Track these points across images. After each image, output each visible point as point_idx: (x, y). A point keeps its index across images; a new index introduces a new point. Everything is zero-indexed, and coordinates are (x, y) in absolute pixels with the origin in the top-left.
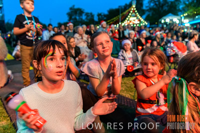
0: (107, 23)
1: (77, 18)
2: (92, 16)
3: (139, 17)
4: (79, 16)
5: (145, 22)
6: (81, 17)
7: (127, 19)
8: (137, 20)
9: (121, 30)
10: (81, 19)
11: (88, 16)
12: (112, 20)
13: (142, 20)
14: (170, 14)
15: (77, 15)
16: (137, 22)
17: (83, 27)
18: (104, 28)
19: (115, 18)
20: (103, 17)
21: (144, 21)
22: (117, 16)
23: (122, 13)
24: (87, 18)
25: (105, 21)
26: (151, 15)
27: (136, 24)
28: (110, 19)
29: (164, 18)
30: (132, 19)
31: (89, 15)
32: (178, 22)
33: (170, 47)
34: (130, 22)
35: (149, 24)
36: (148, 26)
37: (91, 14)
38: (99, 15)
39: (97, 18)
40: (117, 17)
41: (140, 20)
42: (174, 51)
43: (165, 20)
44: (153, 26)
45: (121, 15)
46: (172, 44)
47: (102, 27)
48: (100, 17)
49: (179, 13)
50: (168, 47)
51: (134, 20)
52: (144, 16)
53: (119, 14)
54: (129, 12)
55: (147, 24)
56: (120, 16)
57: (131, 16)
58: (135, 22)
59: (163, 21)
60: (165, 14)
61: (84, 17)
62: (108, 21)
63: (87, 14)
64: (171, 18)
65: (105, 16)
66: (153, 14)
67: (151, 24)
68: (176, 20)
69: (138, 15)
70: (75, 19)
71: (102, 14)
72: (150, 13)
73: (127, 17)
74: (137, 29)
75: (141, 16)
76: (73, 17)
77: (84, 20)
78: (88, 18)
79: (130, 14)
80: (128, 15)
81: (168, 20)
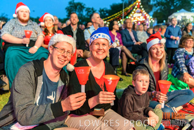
3: (145, 13)
6: (81, 13)
7: (131, 15)
8: (142, 17)
10: (82, 15)
11: (89, 12)
13: (148, 17)
16: (142, 19)
20: (105, 13)
22: (119, 11)
23: (125, 8)
24: (87, 14)
26: (159, 11)
27: (141, 22)
28: (112, 15)
30: (136, 15)
31: (90, 10)
35: (156, 22)
36: (156, 24)
37: (92, 9)
38: (101, 11)
40: (118, 13)
41: (145, 17)
45: (124, 10)
48: (102, 13)
51: (138, 17)
52: (152, 13)
53: (122, 10)
54: (134, 7)
55: (153, 21)
57: (135, 13)
58: (139, 19)
61: (84, 13)
63: (88, 10)
67: (158, 22)
69: (144, 11)
71: (105, 10)
73: (131, 13)
75: (148, 13)
77: (84, 16)
78: (89, 14)
80: (133, 10)
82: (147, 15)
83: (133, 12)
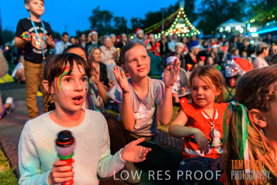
0: (145, 32)
1: (104, 24)
2: (125, 22)
3: (189, 24)
4: (106, 22)
5: (198, 31)
6: (109, 23)
7: (173, 26)
8: (185, 28)
9: (164, 42)
10: (109, 26)
11: (118, 22)
12: (151, 27)
13: (193, 28)
14: (231, 20)
15: (103, 20)
16: (186, 30)
17: (111, 38)
18: (140, 38)
19: (155, 25)
20: (139, 23)
21: (195, 29)
22: (159, 21)
23: (165, 17)
24: (116, 25)
25: (142, 28)
26: (205, 21)
27: (185, 34)
28: (149, 26)
29: (223, 25)
30: (179, 26)
31: (120, 20)
32: (242, 31)
33: (230, 65)
34: (177, 30)
35: (202, 33)
36: (202, 36)
37: (123, 19)
38: (134, 20)
39: (131, 24)
40: (158, 24)
41: (190, 28)
42: (235, 70)
43: (224, 28)
44: (208, 36)
45: (164, 20)
46: (233, 61)
47: (138, 37)
48: (135, 23)
49: (244, 19)
50: (227, 65)
51: (181, 28)
52: (196, 23)
53: (161, 20)
54: (175, 17)
55: (199, 33)
56: (163, 22)
57: (177, 22)
58: (183, 31)
59: (221, 30)
60: (225, 19)
61: (113, 24)
62: (146, 29)
63: (117, 19)
64: (232, 25)
65: (142, 21)
66: (207, 20)
67: (205, 34)
68: (239, 28)
69: (188, 21)
70: (101, 25)
71: (138, 19)
72: (204, 19)
73: (172, 23)
74: (185, 40)
75: (192, 22)
76: (98, 23)
77: (112, 28)
78: (119, 24)
79: (176, 20)
80: (174, 20)
81: (228, 29)
82: (191, 26)
83: (175, 23)
